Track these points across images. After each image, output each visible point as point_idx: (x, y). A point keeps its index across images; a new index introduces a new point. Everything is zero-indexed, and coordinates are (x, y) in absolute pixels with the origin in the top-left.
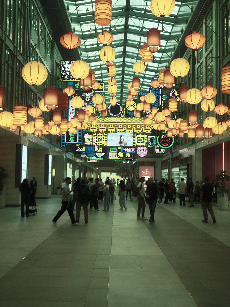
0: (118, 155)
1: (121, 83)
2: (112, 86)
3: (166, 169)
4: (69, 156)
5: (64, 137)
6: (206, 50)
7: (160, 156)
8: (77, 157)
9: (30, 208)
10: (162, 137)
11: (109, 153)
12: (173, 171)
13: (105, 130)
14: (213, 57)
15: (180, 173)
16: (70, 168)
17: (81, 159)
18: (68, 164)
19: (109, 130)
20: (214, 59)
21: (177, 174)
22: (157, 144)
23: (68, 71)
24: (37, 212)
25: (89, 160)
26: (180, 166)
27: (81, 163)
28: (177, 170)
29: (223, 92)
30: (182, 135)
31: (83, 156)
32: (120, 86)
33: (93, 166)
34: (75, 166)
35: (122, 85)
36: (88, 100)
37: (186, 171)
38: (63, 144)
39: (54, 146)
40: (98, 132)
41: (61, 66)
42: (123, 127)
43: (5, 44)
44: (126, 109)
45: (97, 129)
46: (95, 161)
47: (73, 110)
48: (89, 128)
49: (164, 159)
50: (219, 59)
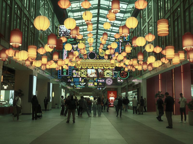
0: (94, 84)
1: (96, 36)
2: (90, 38)
3: (124, 92)
4: (63, 84)
5: (60, 72)
6: (148, 18)
7: (120, 85)
8: (68, 85)
9: (38, 114)
10: (122, 72)
11: (89, 83)
12: (128, 93)
13: (86, 67)
14: (152, 22)
15: (133, 94)
16: (64, 92)
17: (71, 87)
18: (62, 90)
19: (88, 67)
20: (153, 23)
21: (131, 95)
22: (119, 77)
23: (63, 31)
24: (42, 117)
25: (76, 87)
26: (133, 90)
27: (71, 89)
28: (131, 93)
29: (159, 35)
30: (134, 70)
31: (72, 84)
32: (95, 38)
33: (78, 91)
34: (67, 91)
35: (97, 37)
36: (75, 49)
37: (137, 93)
38: (59, 76)
39: (54, 78)
40: (82, 68)
41: (59, 28)
42: (97, 65)
43: (24, 12)
44: (99, 55)
45: (81, 66)
46: (79, 88)
47: (66, 55)
48: (76, 65)
49: (123, 86)
50: (156, 23)
